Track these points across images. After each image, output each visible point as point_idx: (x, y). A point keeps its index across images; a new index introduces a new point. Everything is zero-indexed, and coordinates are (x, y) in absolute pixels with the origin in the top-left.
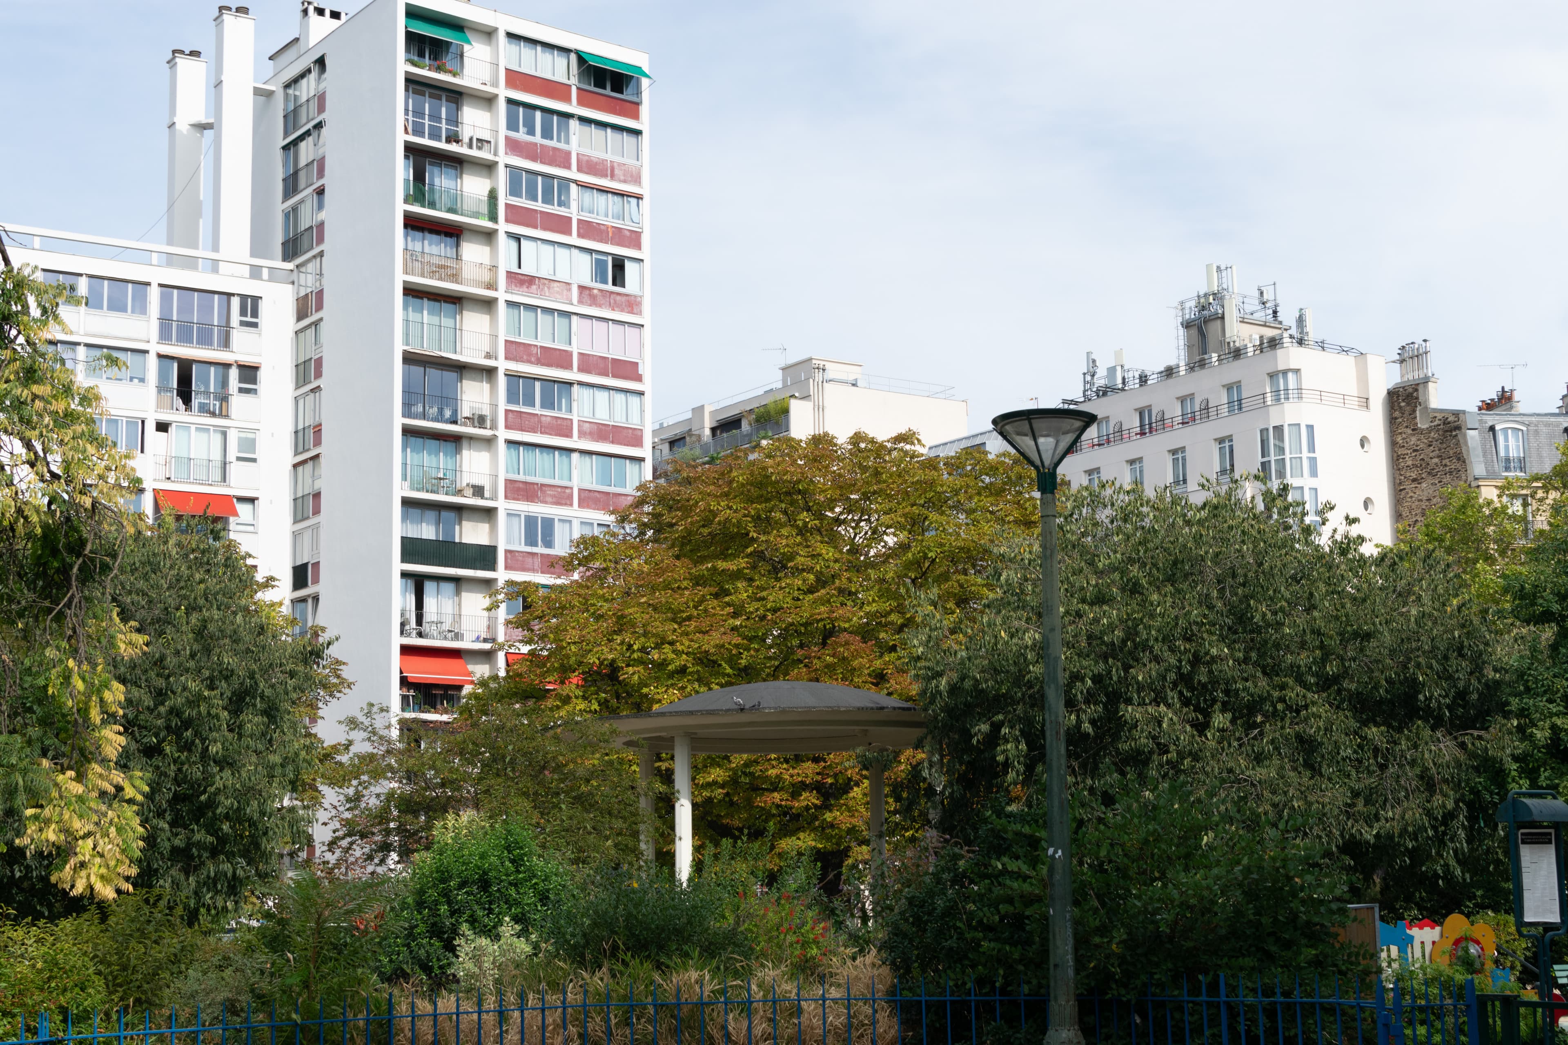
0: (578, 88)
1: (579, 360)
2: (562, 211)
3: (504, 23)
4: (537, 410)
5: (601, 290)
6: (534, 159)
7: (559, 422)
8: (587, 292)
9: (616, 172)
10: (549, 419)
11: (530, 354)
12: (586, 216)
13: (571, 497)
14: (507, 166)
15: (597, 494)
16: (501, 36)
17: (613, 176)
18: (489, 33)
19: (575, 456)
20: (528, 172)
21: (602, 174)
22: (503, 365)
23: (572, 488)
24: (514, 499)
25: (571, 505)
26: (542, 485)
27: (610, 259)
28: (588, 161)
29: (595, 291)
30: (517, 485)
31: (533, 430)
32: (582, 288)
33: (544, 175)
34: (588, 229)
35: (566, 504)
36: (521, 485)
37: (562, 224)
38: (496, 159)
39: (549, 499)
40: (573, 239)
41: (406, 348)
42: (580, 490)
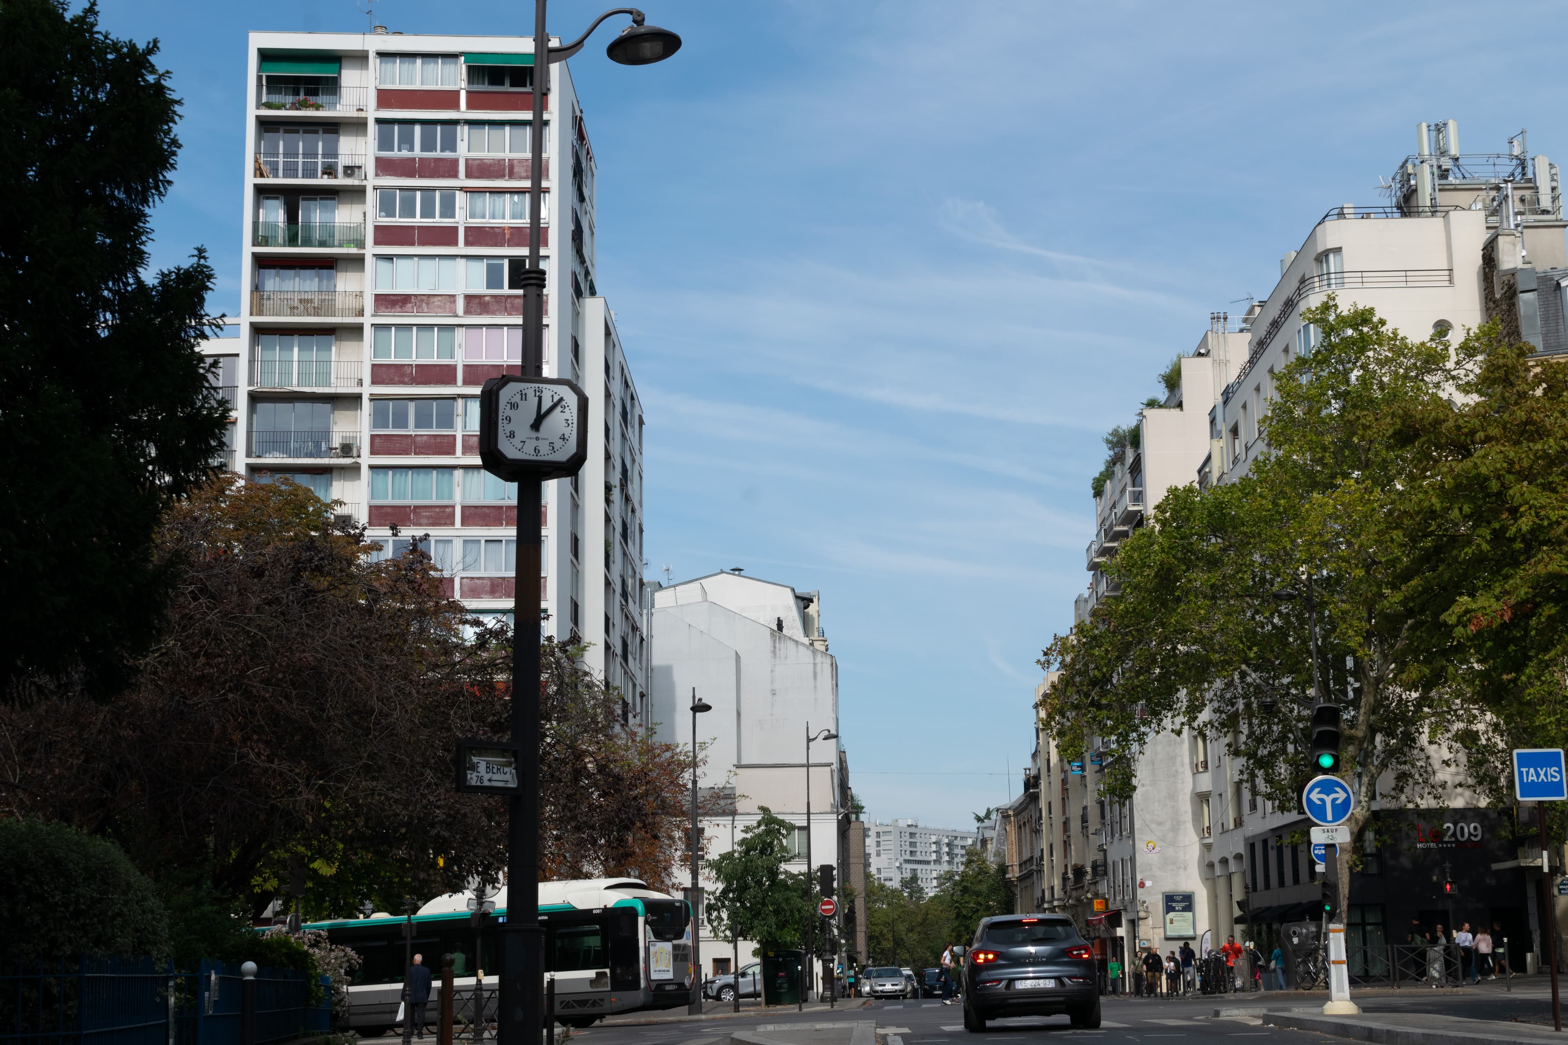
0: (468, 92)
1: (464, 373)
2: (447, 222)
3: (373, 43)
4: (411, 431)
5: (492, 296)
6: (411, 175)
7: (438, 440)
8: (477, 301)
9: (516, 169)
10: (425, 438)
11: (403, 375)
12: (476, 222)
13: (453, 515)
14: (375, 188)
15: (486, 510)
16: (372, 56)
17: (512, 176)
18: (360, 58)
19: (458, 474)
20: (402, 189)
21: (500, 175)
22: (367, 390)
23: (453, 507)
24: (380, 525)
25: (453, 524)
26: (415, 507)
27: (506, 262)
28: (479, 165)
29: (487, 298)
30: (384, 511)
31: (405, 452)
32: (469, 298)
33: (422, 189)
34: (476, 236)
35: (445, 524)
36: (389, 510)
37: (447, 236)
38: (365, 183)
39: (426, 521)
40: (461, 249)
41: (251, 388)
42: (464, 508)
